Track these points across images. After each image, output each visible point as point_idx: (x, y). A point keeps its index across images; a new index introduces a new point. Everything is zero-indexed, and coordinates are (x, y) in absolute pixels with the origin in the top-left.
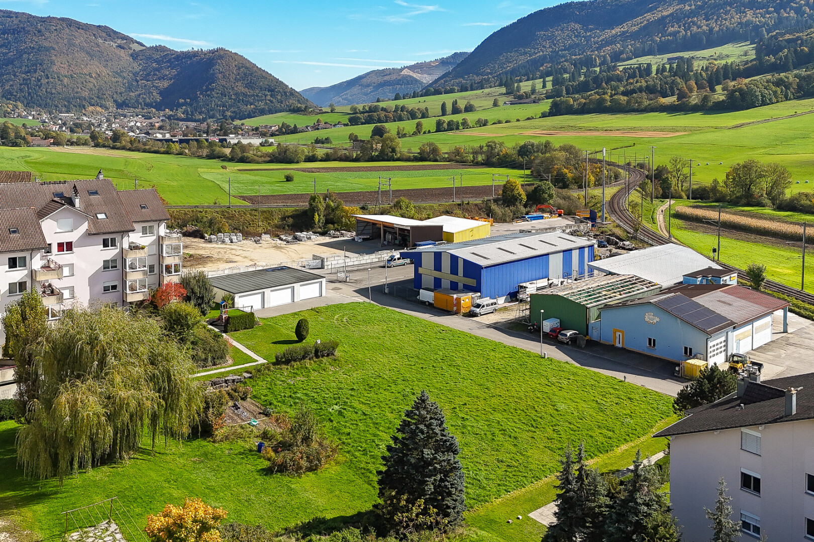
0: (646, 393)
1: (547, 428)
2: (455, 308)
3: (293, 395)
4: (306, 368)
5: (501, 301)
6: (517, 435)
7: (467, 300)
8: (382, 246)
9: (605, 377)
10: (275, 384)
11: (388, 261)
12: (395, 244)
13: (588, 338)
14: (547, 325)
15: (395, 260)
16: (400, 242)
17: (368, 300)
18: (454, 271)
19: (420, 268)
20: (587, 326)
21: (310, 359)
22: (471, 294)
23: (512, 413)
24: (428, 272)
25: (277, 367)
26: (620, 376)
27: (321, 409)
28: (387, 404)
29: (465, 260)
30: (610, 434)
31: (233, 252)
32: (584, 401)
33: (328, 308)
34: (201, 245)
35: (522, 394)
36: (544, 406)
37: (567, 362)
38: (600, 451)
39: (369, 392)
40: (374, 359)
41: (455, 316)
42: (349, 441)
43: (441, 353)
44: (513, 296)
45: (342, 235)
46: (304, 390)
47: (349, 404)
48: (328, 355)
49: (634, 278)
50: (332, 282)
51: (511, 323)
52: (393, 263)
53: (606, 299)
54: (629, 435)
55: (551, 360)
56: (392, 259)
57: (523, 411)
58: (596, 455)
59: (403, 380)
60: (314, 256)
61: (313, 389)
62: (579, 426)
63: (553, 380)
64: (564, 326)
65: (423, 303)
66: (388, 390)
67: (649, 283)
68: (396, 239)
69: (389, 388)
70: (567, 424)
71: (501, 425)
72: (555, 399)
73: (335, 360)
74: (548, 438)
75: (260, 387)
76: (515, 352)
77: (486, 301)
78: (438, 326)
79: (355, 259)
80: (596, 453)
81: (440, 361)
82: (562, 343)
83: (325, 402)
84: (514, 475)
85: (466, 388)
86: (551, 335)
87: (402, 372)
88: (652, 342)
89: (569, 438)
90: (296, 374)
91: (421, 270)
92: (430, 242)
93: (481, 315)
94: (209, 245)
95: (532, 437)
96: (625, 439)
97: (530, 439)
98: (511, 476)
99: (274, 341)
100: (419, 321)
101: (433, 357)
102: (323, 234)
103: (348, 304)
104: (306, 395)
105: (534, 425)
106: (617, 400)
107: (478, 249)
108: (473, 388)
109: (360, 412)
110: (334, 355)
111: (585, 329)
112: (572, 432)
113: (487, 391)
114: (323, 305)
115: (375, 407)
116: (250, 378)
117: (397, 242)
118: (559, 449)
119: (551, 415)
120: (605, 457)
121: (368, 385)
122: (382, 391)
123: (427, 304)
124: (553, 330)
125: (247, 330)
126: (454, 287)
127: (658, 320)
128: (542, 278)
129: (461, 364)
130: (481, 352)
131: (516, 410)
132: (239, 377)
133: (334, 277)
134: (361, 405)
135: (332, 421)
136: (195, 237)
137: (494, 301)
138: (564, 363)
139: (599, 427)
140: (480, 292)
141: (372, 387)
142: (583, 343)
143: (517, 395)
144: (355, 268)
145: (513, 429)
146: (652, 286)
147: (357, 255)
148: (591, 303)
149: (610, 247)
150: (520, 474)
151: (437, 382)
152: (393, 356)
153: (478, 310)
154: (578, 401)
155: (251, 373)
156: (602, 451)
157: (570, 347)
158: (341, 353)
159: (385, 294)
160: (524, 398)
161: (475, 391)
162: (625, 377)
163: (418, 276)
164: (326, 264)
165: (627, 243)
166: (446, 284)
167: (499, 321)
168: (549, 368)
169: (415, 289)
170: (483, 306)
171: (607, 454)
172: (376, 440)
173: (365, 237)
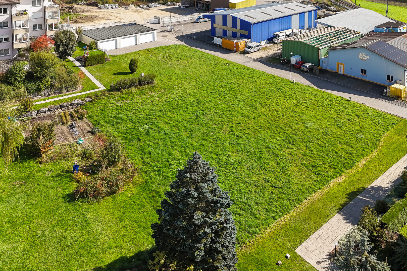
0: (367, 110)
1: (301, 144)
2: (235, 49)
3: (117, 116)
4: (132, 93)
5: (263, 43)
6: (279, 152)
7: (242, 44)
8: (195, 11)
9: (336, 98)
10: (107, 107)
11: (197, 19)
12: (203, 10)
13: (320, 67)
14: (294, 60)
15: (201, 18)
16: (205, 8)
17: (182, 43)
18: (235, 25)
19: (214, 24)
20: (319, 60)
21: (135, 87)
22: (245, 40)
23: (274, 131)
24: (220, 26)
25: (111, 93)
26: (346, 96)
27: (134, 128)
28: (183, 124)
29: (241, 20)
30: (350, 149)
31: (112, 14)
32: (325, 118)
33: (156, 49)
34: (95, 10)
35: (280, 114)
36: (297, 124)
37: (308, 86)
38: (345, 167)
39: (172, 113)
40: (180, 85)
41: (235, 53)
42: (149, 160)
43: (224, 81)
44: (271, 40)
45: (174, 5)
46: (126, 111)
47: (156, 124)
48: (148, 84)
49: (345, 29)
50: (163, 32)
51: (270, 57)
52: (200, 20)
53: (330, 43)
54: (364, 150)
55: (298, 84)
56: (200, 18)
57: (282, 128)
58: (343, 172)
59: (197, 103)
60: (155, 16)
61: (133, 110)
62: (325, 142)
63: (301, 100)
64: (304, 61)
65: (216, 45)
66: (186, 111)
67: (355, 32)
68: (203, 7)
69: (186, 109)
70: (316, 141)
71: (267, 143)
72: (304, 117)
73: (153, 87)
74: (303, 155)
75: (96, 109)
76: (273, 79)
77: (254, 44)
78: (224, 60)
79: (178, 18)
80: (343, 169)
81: (224, 87)
82: (303, 71)
83: (139, 122)
84: (279, 198)
85: (241, 108)
86: (296, 66)
87: (198, 96)
88: (364, 72)
89: (319, 155)
90: (124, 98)
91: (215, 25)
92: (222, 8)
93: (251, 53)
94: (99, 10)
95: (290, 154)
96: (362, 154)
97: (289, 156)
98: (277, 199)
99: (115, 72)
100: (212, 57)
101: (219, 83)
102: (164, 4)
103: (170, 46)
104: (127, 115)
105: (291, 142)
106: (348, 117)
107: (249, 13)
108: (246, 108)
109: (162, 132)
110: (152, 83)
111: (318, 63)
112: (321, 148)
113: (255, 111)
114: (154, 46)
115: (174, 126)
116: (90, 101)
117: (204, 8)
118: (313, 166)
119: (303, 131)
120: (350, 174)
121: (172, 107)
122: (181, 112)
123: (218, 45)
124: (297, 63)
125: (100, 65)
126: (235, 36)
127: (368, 57)
128: (288, 29)
129: (237, 89)
130: (251, 79)
131: (276, 128)
132: (82, 101)
133: (164, 29)
134: (165, 125)
135: (139, 140)
136: (93, 6)
137: (260, 44)
138: (307, 86)
139: (340, 142)
140: (251, 39)
141: (174, 109)
142: (317, 72)
143: (276, 114)
144: (178, 23)
145: (275, 147)
146: (357, 34)
147: (180, 16)
148: (321, 46)
149: (323, 10)
150: (284, 196)
151: (221, 104)
152: (193, 83)
153: (249, 50)
154: (321, 118)
155: (91, 98)
156: (347, 167)
157: (309, 75)
158: (159, 81)
159: (194, 39)
160: (281, 116)
161: (248, 111)
162: (350, 98)
163: (213, 29)
164: (161, 21)
165: (332, 8)
166: (230, 33)
167: (263, 56)
168: (297, 91)
169: (212, 36)
170: (253, 47)
171: (351, 170)
172: (170, 160)
173: (186, 6)
